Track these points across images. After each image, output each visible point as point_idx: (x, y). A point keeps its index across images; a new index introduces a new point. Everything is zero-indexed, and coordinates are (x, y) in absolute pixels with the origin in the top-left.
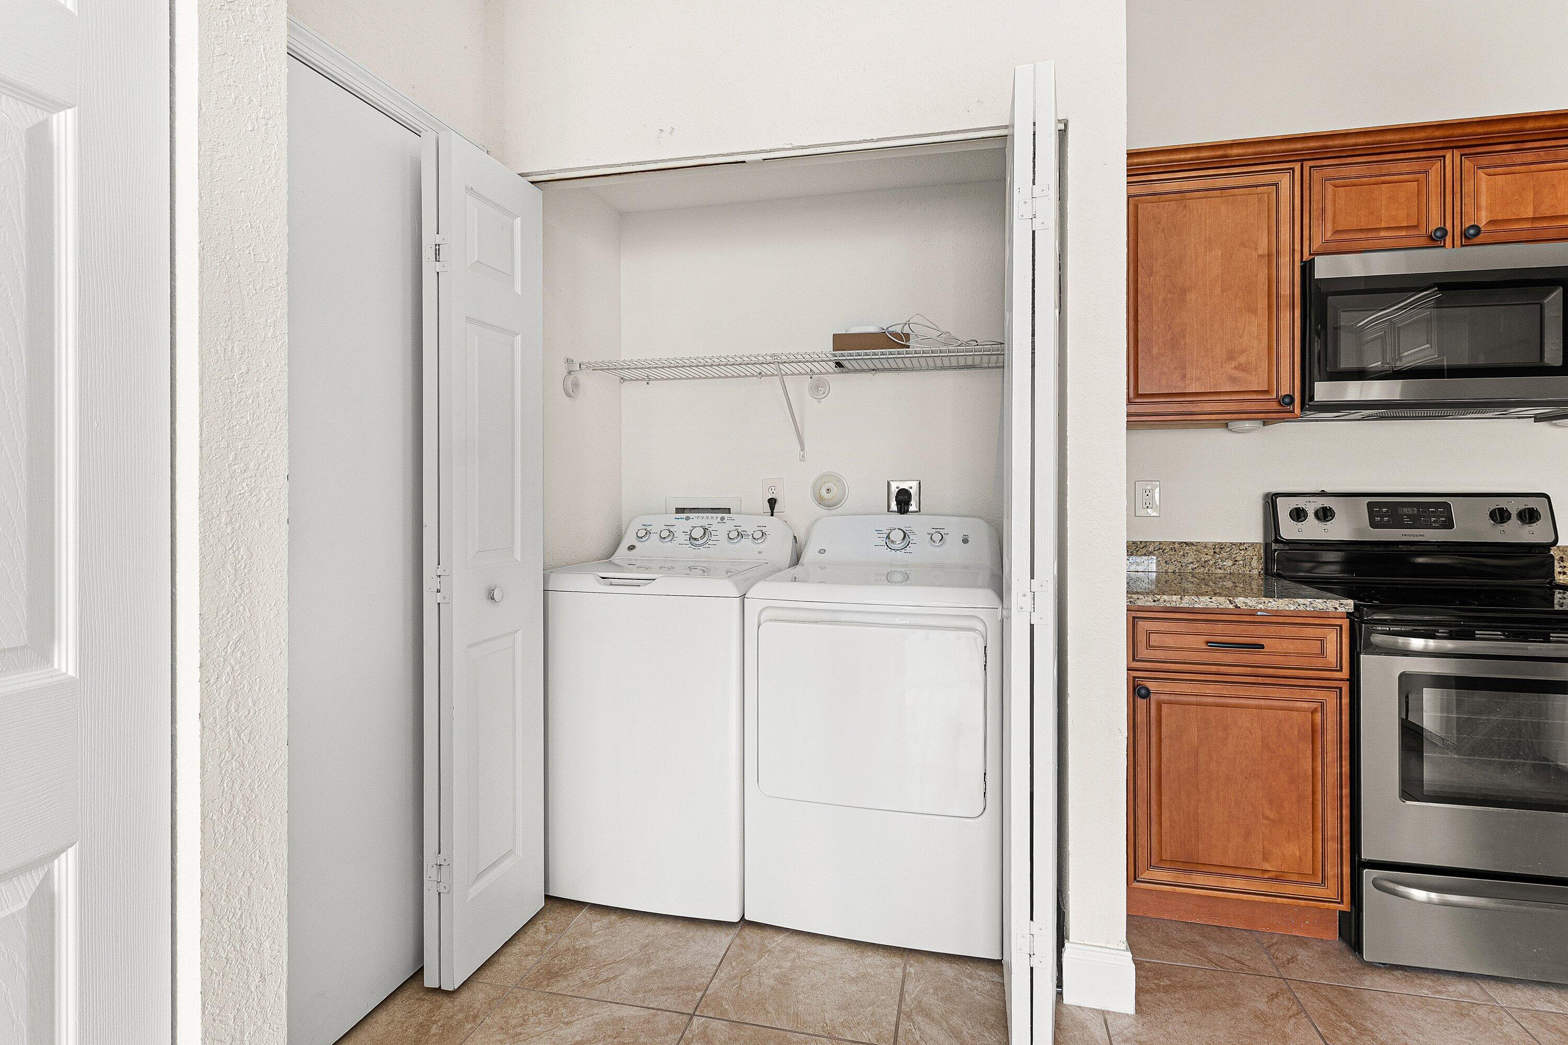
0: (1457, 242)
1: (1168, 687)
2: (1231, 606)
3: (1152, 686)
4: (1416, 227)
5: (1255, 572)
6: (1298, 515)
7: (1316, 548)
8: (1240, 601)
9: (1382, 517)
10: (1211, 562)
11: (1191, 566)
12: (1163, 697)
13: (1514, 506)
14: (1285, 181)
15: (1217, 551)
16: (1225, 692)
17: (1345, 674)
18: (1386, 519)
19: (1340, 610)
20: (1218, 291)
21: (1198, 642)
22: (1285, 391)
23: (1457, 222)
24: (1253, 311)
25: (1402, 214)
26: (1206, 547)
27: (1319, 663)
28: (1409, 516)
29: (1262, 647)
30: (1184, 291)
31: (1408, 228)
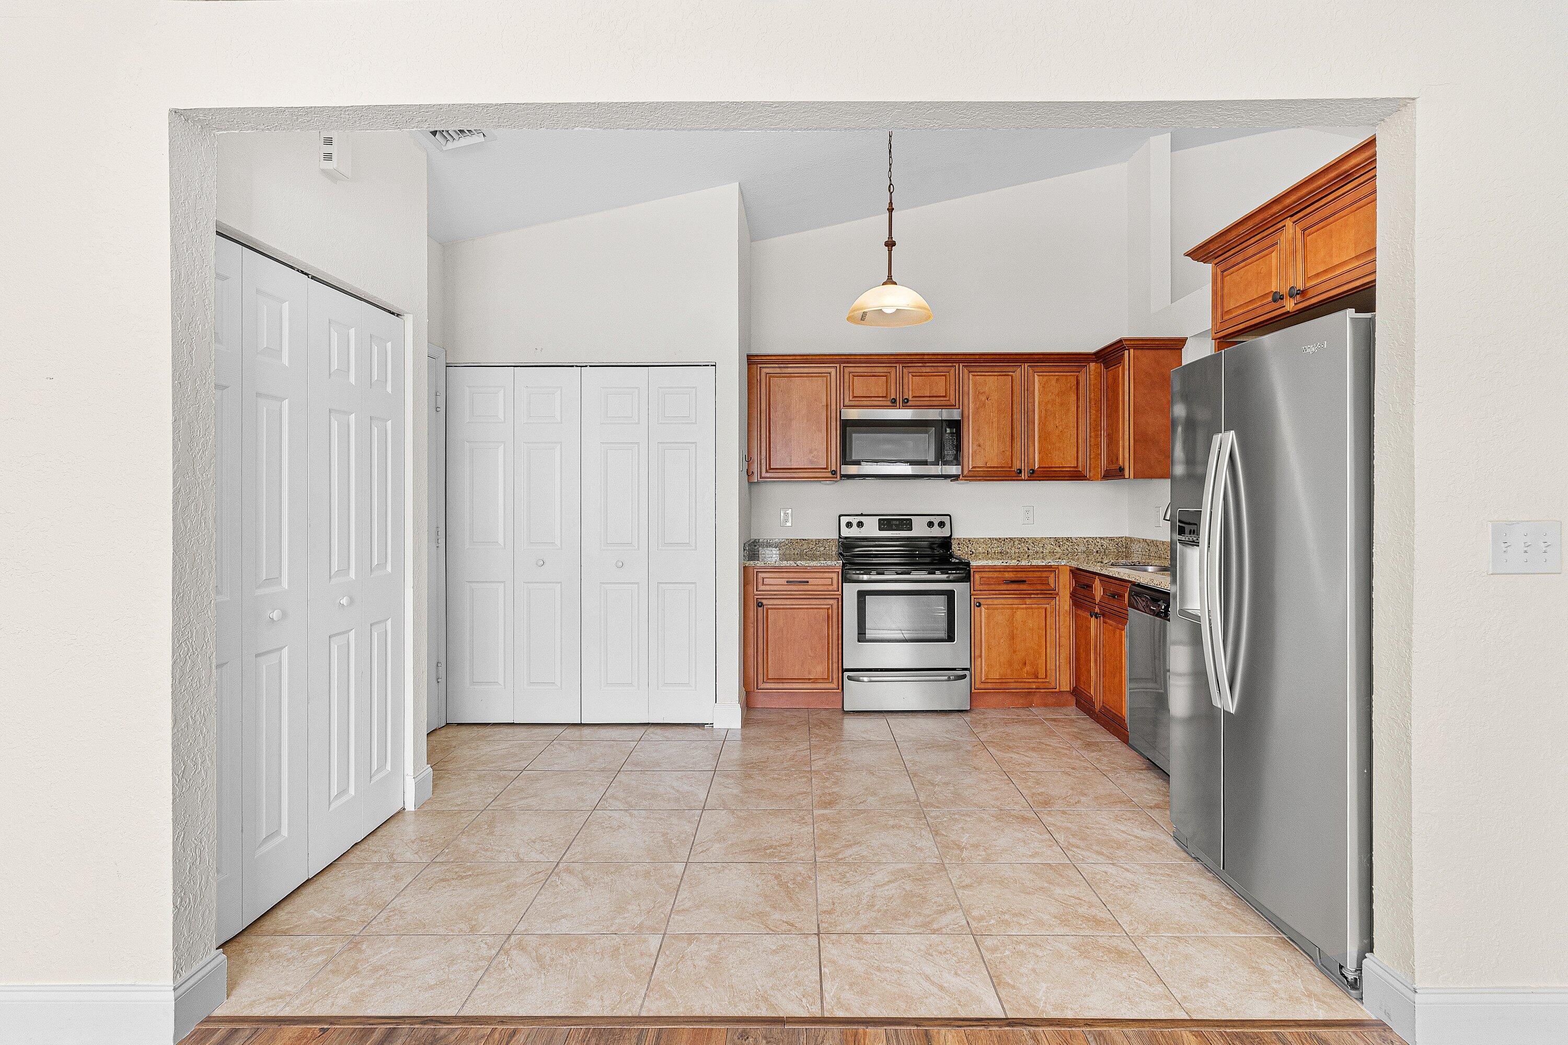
0: (901, 405)
1: (772, 602)
2: (795, 565)
3: (765, 602)
4: (886, 397)
5: (834, 553)
6: (849, 525)
7: (856, 540)
8: (798, 563)
9: (884, 525)
10: (814, 549)
11: (805, 551)
12: (769, 606)
13: (936, 520)
14: (833, 371)
15: (817, 543)
16: (794, 603)
17: (840, 593)
18: (886, 526)
19: (837, 565)
20: (805, 421)
21: (784, 581)
22: (834, 468)
23: (901, 396)
24: (820, 431)
25: (880, 391)
26: (812, 541)
27: (831, 588)
28: (895, 525)
29: (808, 582)
30: (791, 420)
31: (883, 397)
